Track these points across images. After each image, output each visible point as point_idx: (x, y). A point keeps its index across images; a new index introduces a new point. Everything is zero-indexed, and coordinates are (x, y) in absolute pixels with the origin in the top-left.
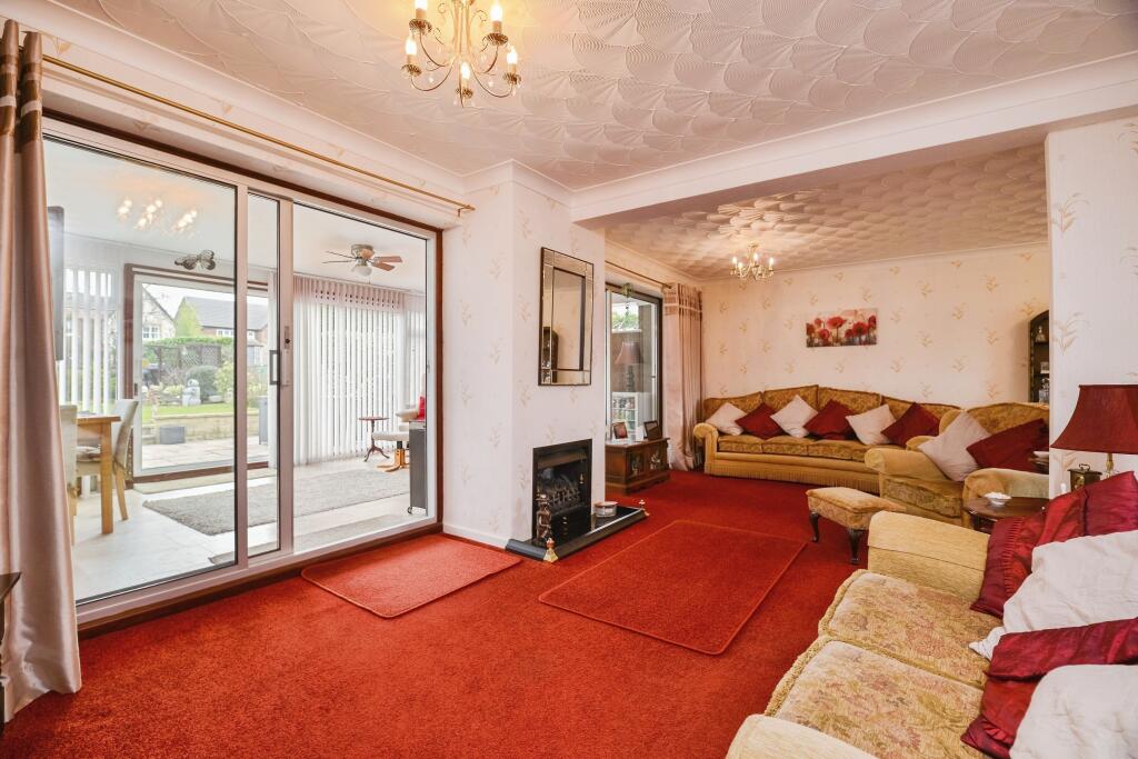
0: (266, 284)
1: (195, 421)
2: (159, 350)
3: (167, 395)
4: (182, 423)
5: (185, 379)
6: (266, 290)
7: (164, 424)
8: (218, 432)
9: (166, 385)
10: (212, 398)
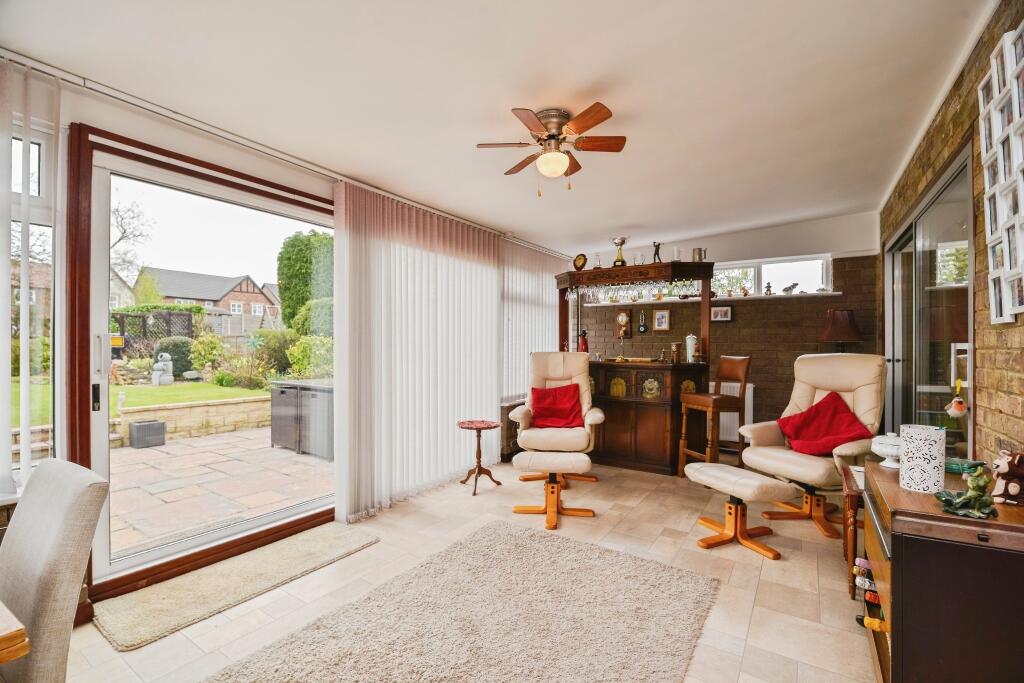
0: (331, 203)
1: (176, 412)
2: (119, 320)
3: (132, 371)
4: (160, 417)
5: (153, 352)
6: (331, 213)
7: (134, 419)
8: (207, 426)
9: (130, 357)
10: (187, 374)
